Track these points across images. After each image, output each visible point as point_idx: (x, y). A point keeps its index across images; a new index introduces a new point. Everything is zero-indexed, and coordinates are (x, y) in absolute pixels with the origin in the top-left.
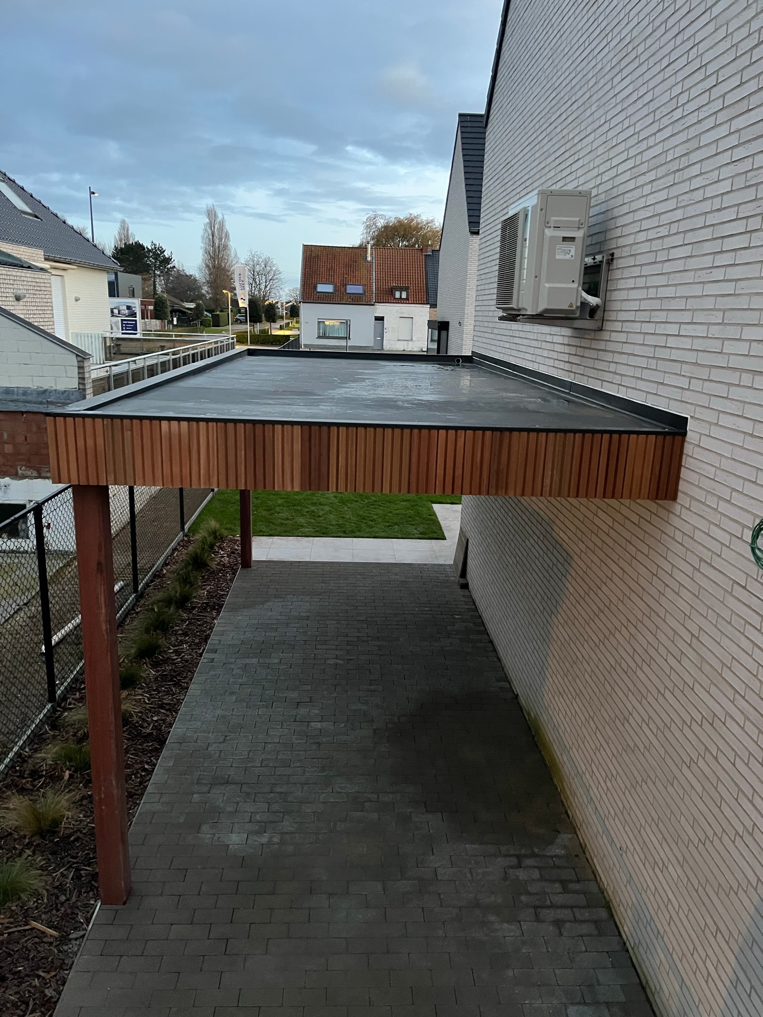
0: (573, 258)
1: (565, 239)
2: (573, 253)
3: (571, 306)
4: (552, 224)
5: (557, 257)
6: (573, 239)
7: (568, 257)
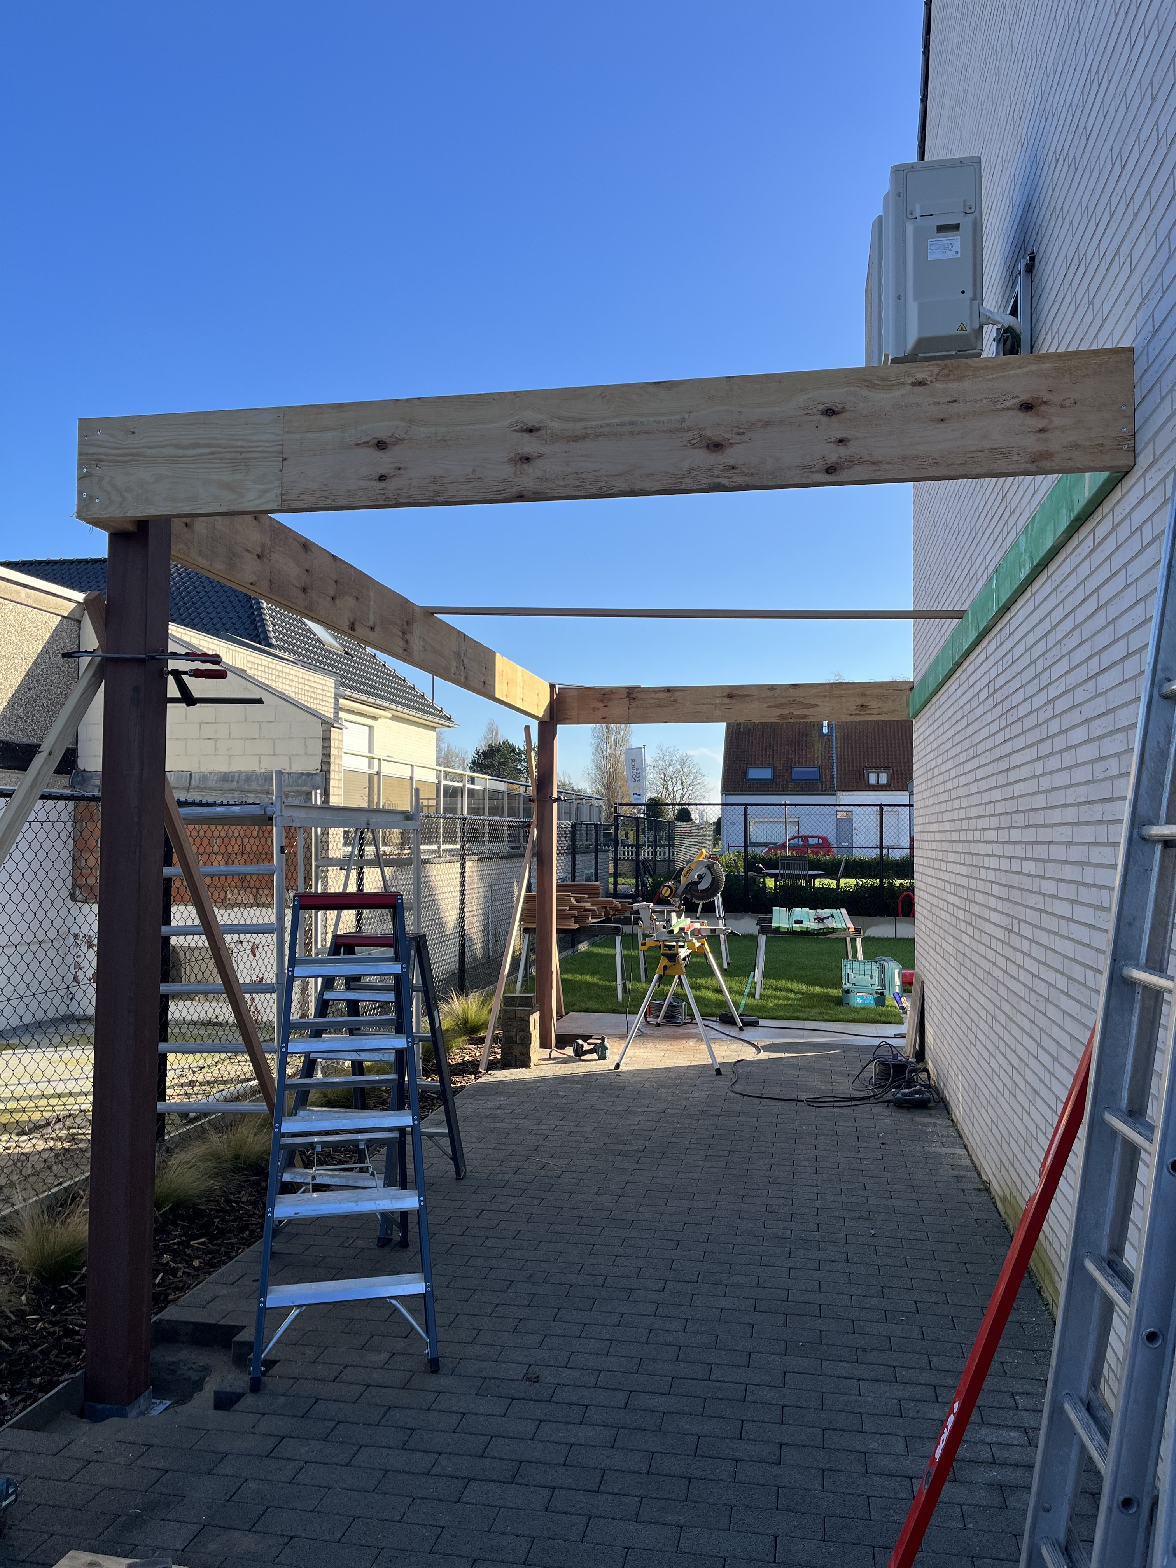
0: (959, 256)
1: (941, 229)
2: (957, 246)
3: (962, 328)
4: (918, 213)
5: (931, 257)
6: (956, 227)
7: (949, 255)
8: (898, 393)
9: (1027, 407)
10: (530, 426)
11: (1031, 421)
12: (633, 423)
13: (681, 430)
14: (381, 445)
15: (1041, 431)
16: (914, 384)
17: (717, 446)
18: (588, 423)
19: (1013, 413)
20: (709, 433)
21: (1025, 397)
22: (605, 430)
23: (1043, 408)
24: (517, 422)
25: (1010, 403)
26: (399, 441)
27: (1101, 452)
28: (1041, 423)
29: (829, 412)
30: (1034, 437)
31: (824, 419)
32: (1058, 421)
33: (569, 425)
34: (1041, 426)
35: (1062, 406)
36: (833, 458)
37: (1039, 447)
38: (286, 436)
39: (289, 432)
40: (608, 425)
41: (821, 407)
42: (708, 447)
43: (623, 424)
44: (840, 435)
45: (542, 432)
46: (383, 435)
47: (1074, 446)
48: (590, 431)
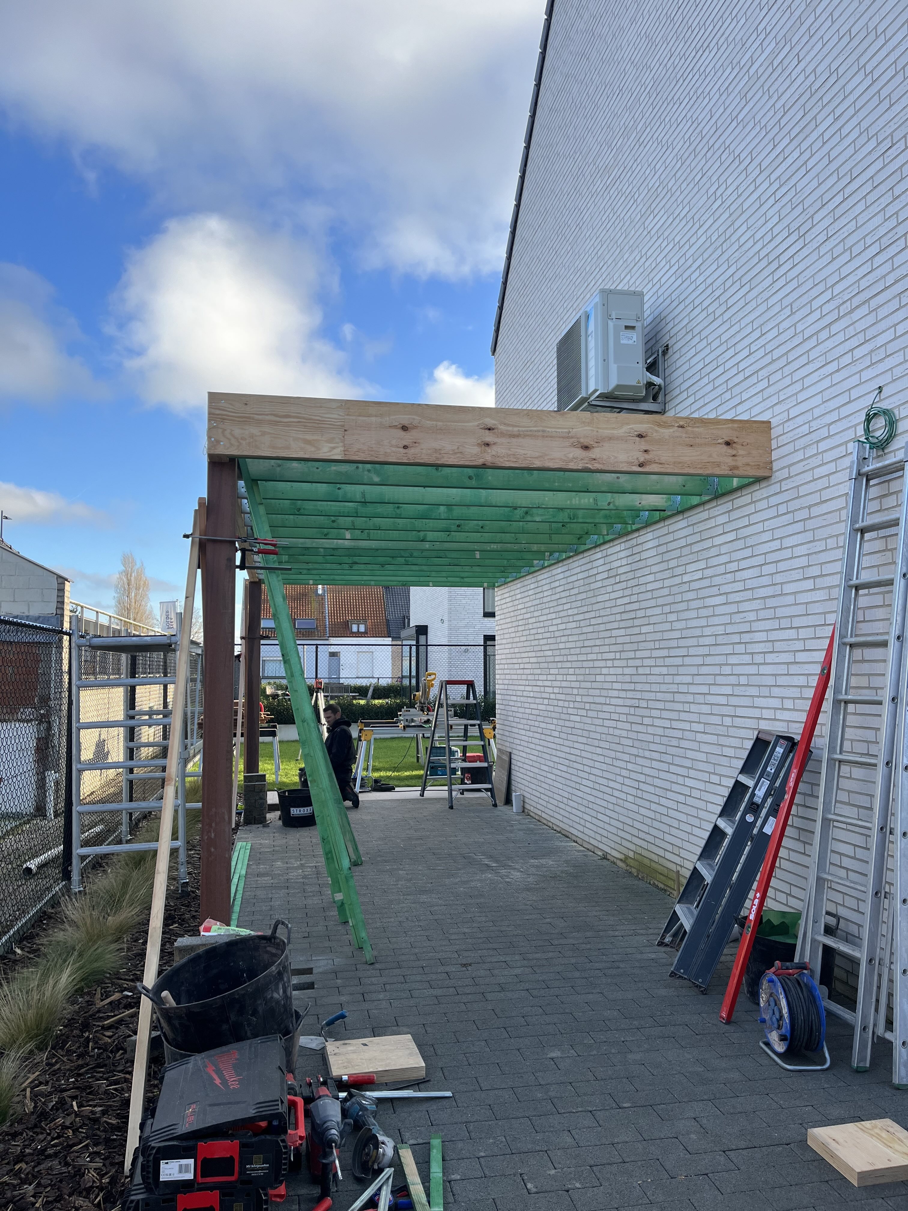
0: (636, 343)
1: (627, 327)
2: (635, 339)
3: (637, 384)
4: (614, 316)
5: (622, 342)
6: (633, 328)
7: (631, 342)
8: (671, 430)
9: (728, 444)
10: (489, 427)
11: (730, 451)
12: (543, 431)
13: (568, 437)
14: (404, 428)
15: (734, 456)
16: (678, 427)
17: (586, 448)
18: (520, 429)
19: (721, 446)
20: (582, 440)
21: (727, 439)
22: (529, 433)
23: (734, 445)
24: (482, 423)
25: (720, 441)
26: (415, 427)
27: (758, 468)
28: (734, 452)
29: (640, 436)
30: (731, 458)
31: (637, 439)
32: (741, 452)
33: (510, 429)
34: (734, 453)
35: (742, 445)
36: (642, 460)
37: (733, 463)
38: (346, 417)
39: (348, 415)
40: (531, 431)
41: (636, 433)
42: (582, 447)
43: (538, 431)
44: (645, 449)
45: (496, 431)
46: (406, 423)
47: (748, 465)
48: (521, 433)
